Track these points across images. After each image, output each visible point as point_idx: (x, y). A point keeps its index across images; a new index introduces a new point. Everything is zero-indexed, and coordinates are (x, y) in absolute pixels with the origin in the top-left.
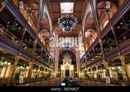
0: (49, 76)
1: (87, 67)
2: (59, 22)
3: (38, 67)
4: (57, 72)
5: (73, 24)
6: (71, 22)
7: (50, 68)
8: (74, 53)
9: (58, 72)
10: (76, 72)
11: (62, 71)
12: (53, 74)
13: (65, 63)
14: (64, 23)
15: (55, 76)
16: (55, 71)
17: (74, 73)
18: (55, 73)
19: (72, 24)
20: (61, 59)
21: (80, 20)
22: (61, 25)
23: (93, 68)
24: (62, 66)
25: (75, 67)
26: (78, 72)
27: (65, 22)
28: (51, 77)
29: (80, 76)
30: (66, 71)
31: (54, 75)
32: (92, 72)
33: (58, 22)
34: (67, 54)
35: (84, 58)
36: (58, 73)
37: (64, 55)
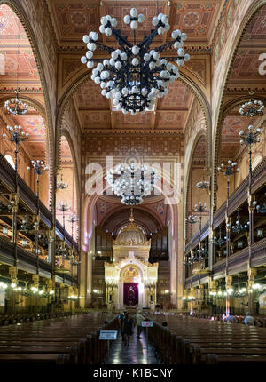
0: (57, 302)
1: (211, 274)
2: (89, 55)
3: (7, 270)
4: (89, 291)
5: (164, 67)
6: (152, 59)
7: (59, 275)
8: (163, 218)
9: (95, 291)
10: (167, 291)
11: (109, 286)
12: (73, 296)
13: (122, 258)
14: (117, 65)
15: (82, 303)
16: (82, 287)
17: (158, 295)
18: (82, 293)
19: (157, 70)
20: (104, 241)
21: (204, 45)
22: (99, 75)
23: (235, 278)
24: (108, 268)
25: (164, 273)
26: (173, 291)
27: (124, 56)
28: (66, 307)
29: (180, 306)
30: (127, 286)
31: (77, 302)
32: (230, 291)
33: (83, 59)
34: (132, 220)
35: (203, 237)
36: (92, 294)
37: (119, 226)
